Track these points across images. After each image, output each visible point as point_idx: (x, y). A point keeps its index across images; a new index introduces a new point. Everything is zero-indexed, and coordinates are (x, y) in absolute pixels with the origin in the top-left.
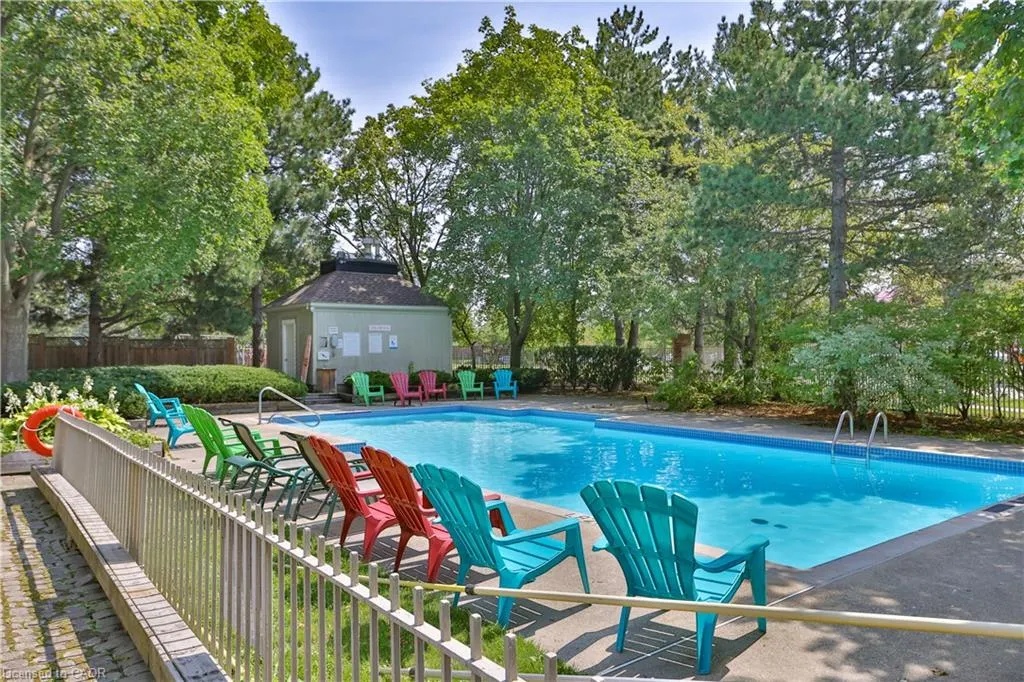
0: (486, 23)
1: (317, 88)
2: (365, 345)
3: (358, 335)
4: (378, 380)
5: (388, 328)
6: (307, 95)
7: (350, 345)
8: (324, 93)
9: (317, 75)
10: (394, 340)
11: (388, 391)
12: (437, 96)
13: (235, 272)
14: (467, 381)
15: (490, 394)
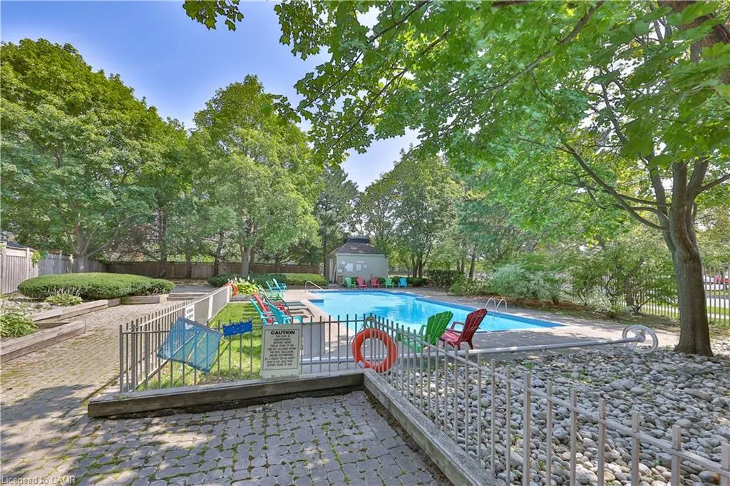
0: (402, 151)
1: (347, 179)
2: (355, 268)
3: (352, 264)
4: (355, 281)
5: (363, 262)
6: (343, 182)
7: (349, 267)
8: (350, 181)
9: (347, 176)
10: (365, 266)
11: (357, 284)
12: (384, 179)
13: (313, 244)
14: (389, 282)
15: (396, 287)
